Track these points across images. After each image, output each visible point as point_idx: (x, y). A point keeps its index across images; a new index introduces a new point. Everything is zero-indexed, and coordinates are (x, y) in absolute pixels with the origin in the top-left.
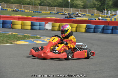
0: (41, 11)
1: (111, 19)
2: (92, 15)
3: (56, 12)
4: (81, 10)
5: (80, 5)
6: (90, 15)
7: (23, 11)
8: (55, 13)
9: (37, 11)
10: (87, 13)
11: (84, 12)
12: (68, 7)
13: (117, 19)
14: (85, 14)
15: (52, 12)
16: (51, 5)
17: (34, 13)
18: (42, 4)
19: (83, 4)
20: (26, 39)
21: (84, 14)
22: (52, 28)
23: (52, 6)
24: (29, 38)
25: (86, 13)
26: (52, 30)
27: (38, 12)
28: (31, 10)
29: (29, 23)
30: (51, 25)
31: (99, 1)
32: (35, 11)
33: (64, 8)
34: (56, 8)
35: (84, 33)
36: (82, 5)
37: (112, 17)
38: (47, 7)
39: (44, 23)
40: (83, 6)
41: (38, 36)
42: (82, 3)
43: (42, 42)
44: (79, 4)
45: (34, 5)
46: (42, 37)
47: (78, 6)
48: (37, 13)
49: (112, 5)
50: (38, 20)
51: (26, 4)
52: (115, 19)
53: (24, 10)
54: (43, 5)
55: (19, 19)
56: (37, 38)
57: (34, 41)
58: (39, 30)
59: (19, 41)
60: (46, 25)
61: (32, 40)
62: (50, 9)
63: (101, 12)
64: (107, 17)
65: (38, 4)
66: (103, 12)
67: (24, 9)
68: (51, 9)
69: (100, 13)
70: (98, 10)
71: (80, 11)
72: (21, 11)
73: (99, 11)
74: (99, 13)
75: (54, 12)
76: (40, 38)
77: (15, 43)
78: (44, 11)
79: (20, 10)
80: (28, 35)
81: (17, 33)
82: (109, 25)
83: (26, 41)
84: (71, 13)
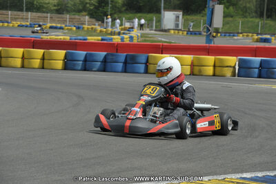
1: (122, 39)
2: (78, 28)
4: (51, 18)
5: (49, 3)
6: (74, 28)
10: (68, 24)
11: (59, 22)
12: (21, 10)
13: (134, 38)
14: (63, 26)
19: (55, 2)
21: (59, 25)
25: (64, 23)
33: (10, 12)
35: (61, 72)
36: (55, 6)
37: (124, 33)
40: (55, 8)
44: (47, 2)
47: (45, 6)
49: (124, 5)
52: (131, 38)
63: (100, 22)
64: (113, 33)
66: (103, 22)
69: (97, 24)
70: (90, 17)
71: (49, 19)
73: (93, 20)
74: (95, 25)
82: (117, 52)
84: (28, 23)
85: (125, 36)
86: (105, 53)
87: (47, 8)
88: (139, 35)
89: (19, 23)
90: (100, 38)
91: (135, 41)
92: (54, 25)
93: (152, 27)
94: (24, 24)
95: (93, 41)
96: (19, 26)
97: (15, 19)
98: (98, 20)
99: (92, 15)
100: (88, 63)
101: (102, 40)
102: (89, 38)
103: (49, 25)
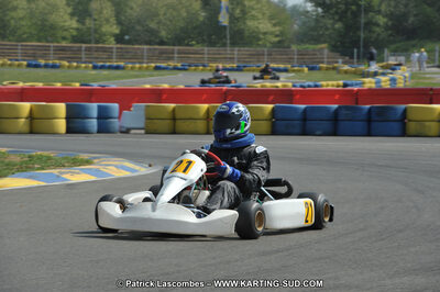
0: (122, 64)
1: (378, 82)
2: (311, 69)
3: (179, 65)
4: (270, 55)
6: (306, 69)
7: (54, 66)
9: (108, 64)
10: (295, 64)
11: (282, 61)
12: (224, 45)
13: (399, 81)
14: (289, 66)
15: (163, 65)
16: (157, 40)
17: (94, 72)
18: (127, 37)
19: (277, 29)
20: (33, 169)
21: (282, 66)
22: (146, 124)
23: (162, 43)
24: (46, 163)
25: (289, 62)
26: (147, 133)
27: (110, 67)
28: (85, 63)
29: (61, 108)
30: (142, 113)
31: (337, 17)
32: (99, 64)
33: (206, 49)
34: (176, 48)
36: (277, 36)
37: (383, 74)
38: (145, 47)
39: (116, 106)
40: (277, 39)
41: (85, 156)
42: (275, 25)
43: (93, 178)
44: (264, 30)
45: (96, 43)
46: (95, 161)
47: (261, 36)
48: (105, 72)
49: (386, 28)
52: (393, 80)
53: (57, 62)
54: (129, 42)
56: (76, 162)
57: (64, 176)
59: (6, 176)
60: (125, 112)
61: (56, 171)
62: (156, 53)
63: (347, 58)
64: (365, 75)
65: (112, 39)
66: (352, 57)
67: (60, 59)
68: (162, 53)
69: (340, 60)
70: (332, 51)
71: (266, 57)
72: (46, 66)
73: (337, 55)
74: (337, 62)
76: (88, 162)
79: (42, 62)
80: (45, 153)
81: (3, 150)
82: (357, 103)
83: (30, 177)
84: (234, 65)
85: (383, 78)
86: (336, 106)
88: (407, 75)
90: (341, 83)
91: (400, 85)
92: (274, 66)
93: (434, 61)
94: (228, 66)
95: (330, 88)
97: (215, 60)
98: (343, 54)
99: (334, 48)
100: (308, 122)
101: (345, 85)
102: (324, 83)
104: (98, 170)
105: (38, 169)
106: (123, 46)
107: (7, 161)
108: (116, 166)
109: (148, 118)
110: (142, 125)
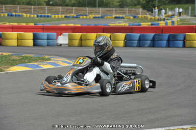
0: (49, 15)
1: (166, 24)
2: (135, 17)
3: (75, 15)
4: (116, 11)
5: (113, 1)
6: (132, 17)
7: (19, 16)
8: (73, 17)
9: (43, 15)
10: (127, 15)
11: (121, 13)
12: (95, 6)
13: (175, 22)
14: (124, 16)
15: (68, 15)
16: (65, 4)
17: (37, 19)
18: (51, 3)
20: (26, 62)
21: (121, 16)
22: (69, 42)
23: (67, 5)
24: (30, 60)
25: (124, 14)
26: (69, 46)
27: (45, 16)
28: (33, 14)
29: (30, 35)
30: (67, 37)
32: (40, 15)
33: (87, 8)
34: (74, 8)
35: (122, 49)
37: (167, 19)
38: (60, 7)
39: (55, 34)
40: (118, 4)
41: (46, 57)
43: (53, 67)
45: (38, 5)
46: (52, 59)
48: (42, 19)
50: (44, 29)
51: (23, 3)
52: (173, 22)
53: (20, 14)
54: (52, 5)
55: (13, 29)
56: (44, 60)
57: (40, 66)
58: (47, 46)
59: (14, 66)
60: (59, 37)
61: (36, 64)
62: (65, 10)
63: (150, 12)
64: (159, 20)
65: (45, 4)
66: (152, 12)
67: (22, 12)
68: (67, 10)
69: (148, 13)
71: (114, 12)
72: (16, 15)
73: (145, 11)
74: (146, 14)
75: (72, 15)
76: (49, 59)
77: (8, 69)
78: (55, 14)
79: (14, 14)
80: (28, 55)
81: (10, 54)
82: (162, 33)
83: (25, 66)
84: (100, 16)
85: (168, 21)
86: (154, 34)
87: (112, 4)
88: (179, 20)
89: (94, 16)
90: (150, 23)
91: (176, 25)
92: (118, 16)
93: (188, 13)
94: (97, 16)
95: (145, 26)
96: (94, 18)
97: (91, 13)
98: (148, 11)
99: (144, 8)
100: (141, 41)
101: (152, 25)
102: (142, 24)
103: (114, 16)
104: (54, 63)
105: (27, 63)
106: (50, 7)
107: (12, 59)
108: (62, 61)
109: (69, 40)
110: (67, 43)
